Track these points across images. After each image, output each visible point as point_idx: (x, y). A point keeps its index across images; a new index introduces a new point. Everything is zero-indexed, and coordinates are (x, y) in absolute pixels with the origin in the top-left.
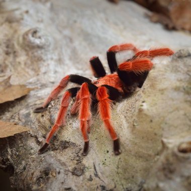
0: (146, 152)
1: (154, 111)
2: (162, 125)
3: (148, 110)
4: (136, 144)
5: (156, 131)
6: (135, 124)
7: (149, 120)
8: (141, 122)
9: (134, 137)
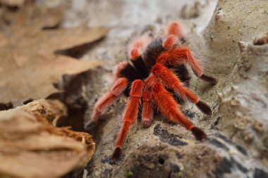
0: (225, 66)
1: (232, 15)
2: (240, 30)
3: (224, 15)
4: (214, 59)
5: (234, 38)
6: (213, 37)
7: (226, 27)
8: (219, 32)
9: (212, 52)
